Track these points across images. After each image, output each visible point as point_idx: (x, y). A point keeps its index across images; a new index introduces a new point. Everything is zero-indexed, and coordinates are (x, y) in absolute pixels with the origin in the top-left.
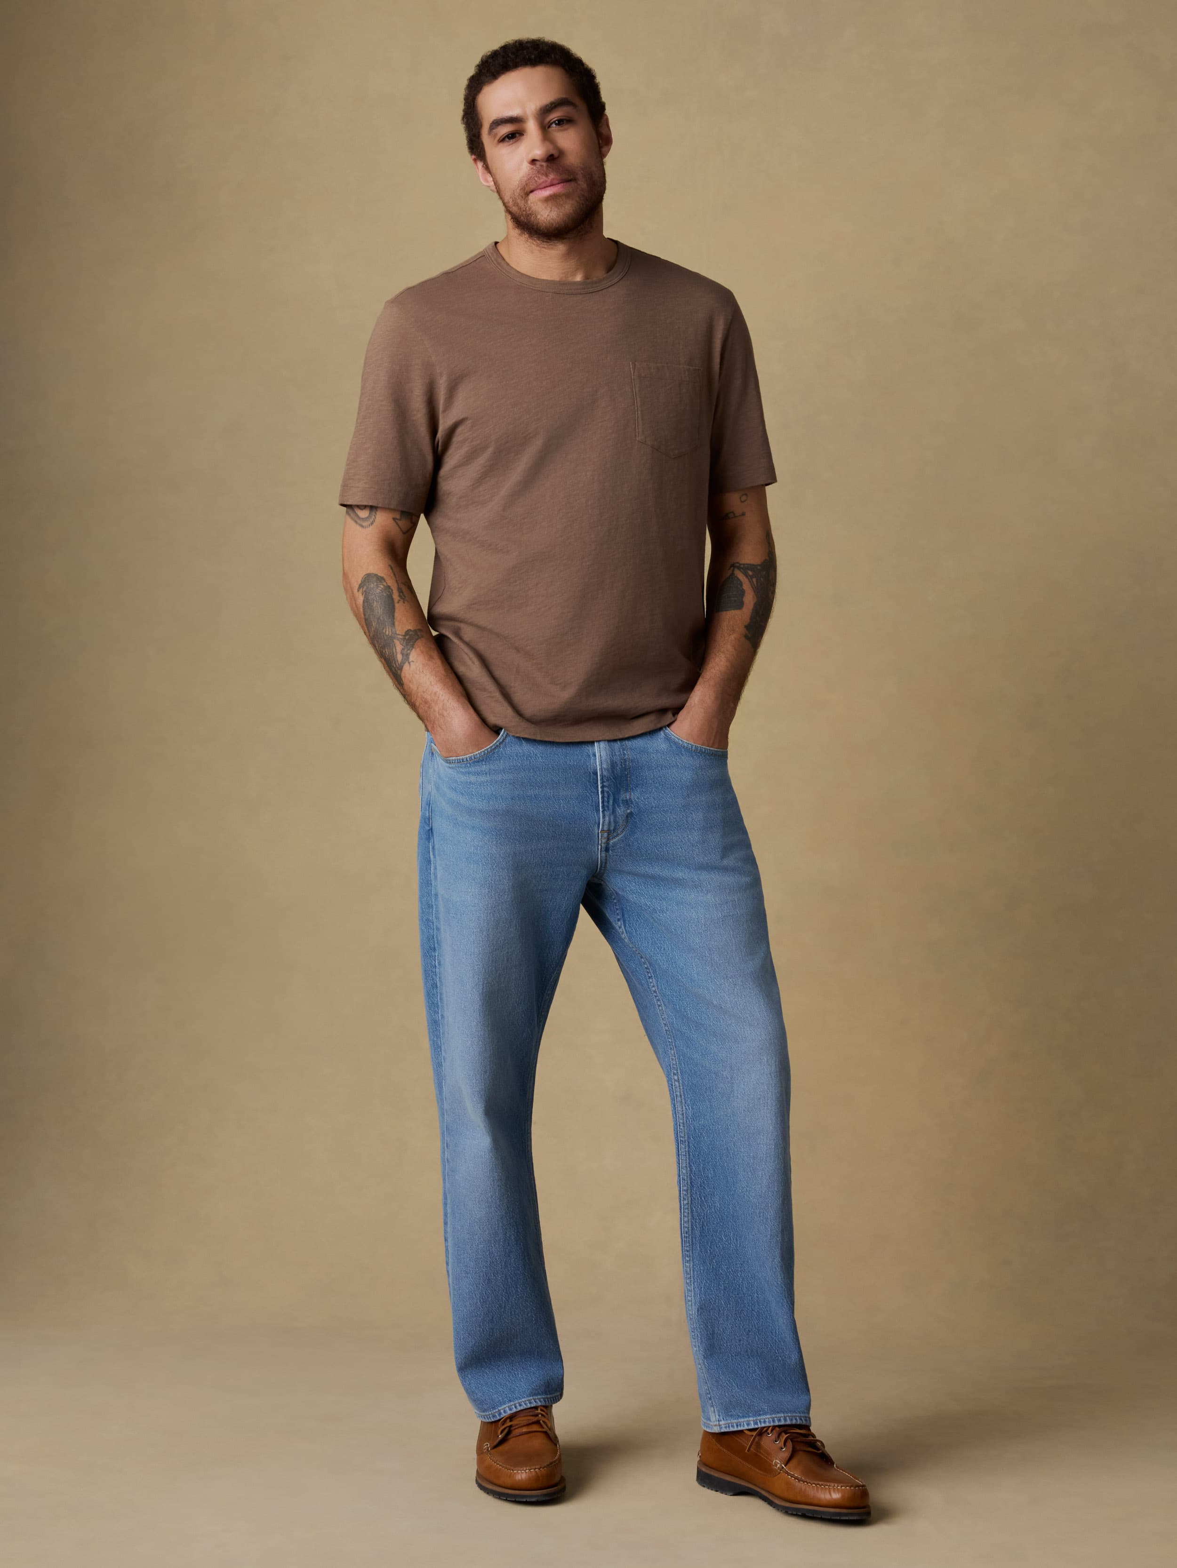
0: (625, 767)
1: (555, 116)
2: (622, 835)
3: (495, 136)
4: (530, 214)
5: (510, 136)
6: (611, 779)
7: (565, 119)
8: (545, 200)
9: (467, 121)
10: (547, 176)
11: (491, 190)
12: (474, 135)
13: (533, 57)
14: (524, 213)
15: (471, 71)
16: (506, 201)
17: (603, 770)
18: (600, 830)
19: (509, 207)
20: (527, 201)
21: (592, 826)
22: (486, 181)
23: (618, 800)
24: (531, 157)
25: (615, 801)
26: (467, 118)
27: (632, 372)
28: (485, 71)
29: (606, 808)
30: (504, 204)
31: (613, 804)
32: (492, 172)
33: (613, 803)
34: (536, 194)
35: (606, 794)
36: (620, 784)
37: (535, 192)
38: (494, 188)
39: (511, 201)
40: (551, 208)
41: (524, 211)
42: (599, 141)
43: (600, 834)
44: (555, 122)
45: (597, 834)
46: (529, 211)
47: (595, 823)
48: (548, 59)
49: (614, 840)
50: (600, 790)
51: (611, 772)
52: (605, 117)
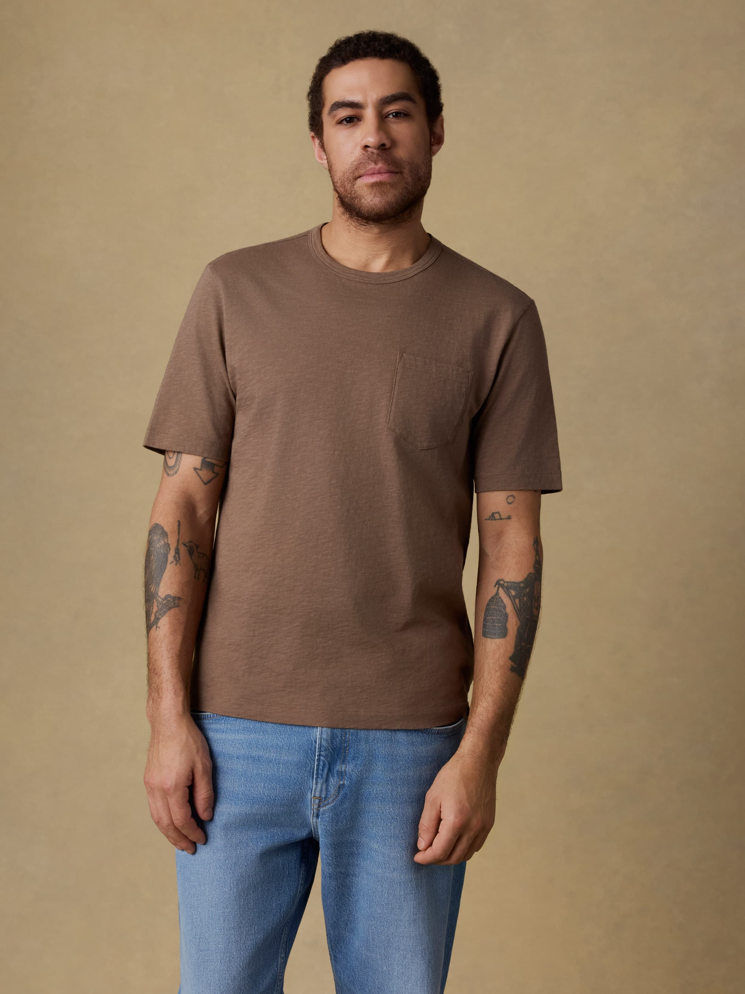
0: (345, 739)
1: (393, 108)
2: (332, 804)
3: (334, 117)
4: (355, 198)
5: (348, 119)
6: (329, 749)
7: (403, 113)
8: (371, 186)
9: (312, 98)
10: (376, 163)
11: (324, 167)
12: (316, 113)
13: (383, 50)
14: (349, 195)
15: (324, 52)
16: (335, 181)
17: (322, 740)
18: (312, 795)
19: (337, 187)
20: (354, 185)
21: (306, 791)
22: (321, 158)
23: (333, 769)
24: (364, 143)
25: (330, 770)
26: (312, 95)
27: (398, 361)
28: (336, 55)
29: (320, 776)
30: (333, 183)
31: (328, 774)
32: (326, 151)
33: (328, 772)
34: (363, 179)
35: (321, 763)
36: (337, 755)
37: (362, 178)
38: (326, 166)
39: (339, 182)
40: (375, 194)
41: (349, 194)
42: (430, 140)
43: (312, 799)
44: (392, 113)
45: (309, 799)
46: (354, 194)
47: (309, 788)
48: (397, 55)
49: (324, 808)
50: (317, 757)
51: (330, 742)
52: (440, 119)
